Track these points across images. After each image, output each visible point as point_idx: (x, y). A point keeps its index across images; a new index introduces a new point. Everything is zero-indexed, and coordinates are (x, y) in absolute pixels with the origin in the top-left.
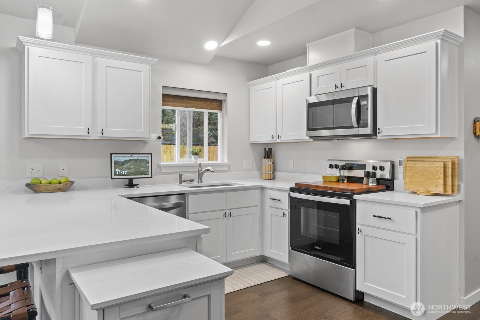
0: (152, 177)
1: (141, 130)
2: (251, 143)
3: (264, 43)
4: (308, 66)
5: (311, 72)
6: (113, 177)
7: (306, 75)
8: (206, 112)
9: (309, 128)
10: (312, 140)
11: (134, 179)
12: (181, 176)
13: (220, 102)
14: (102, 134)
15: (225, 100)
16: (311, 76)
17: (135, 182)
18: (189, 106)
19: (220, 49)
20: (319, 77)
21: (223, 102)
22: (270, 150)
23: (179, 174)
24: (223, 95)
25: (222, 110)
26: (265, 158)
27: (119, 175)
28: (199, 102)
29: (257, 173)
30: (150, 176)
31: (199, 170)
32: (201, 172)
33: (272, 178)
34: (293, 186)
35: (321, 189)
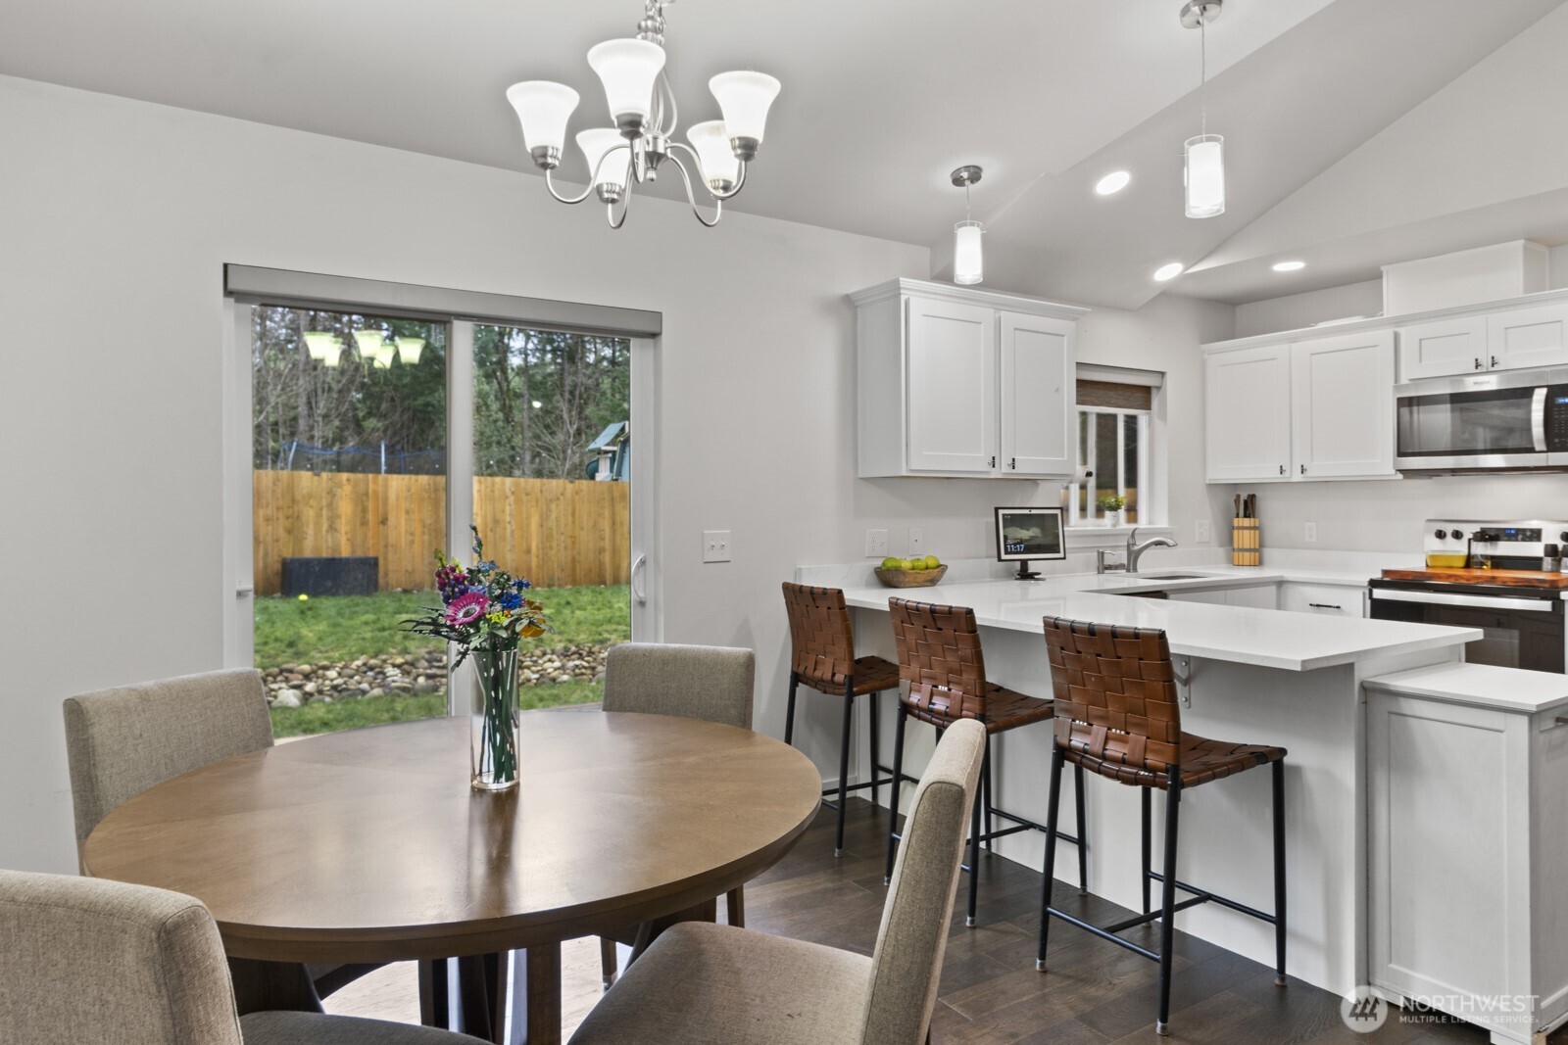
0: (1064, 558)
1: (1063, 457)
2: (1208, 482)
3: (1289, 267)
4: (1385, 316)
5: (1397, 329)
6: (1004, 557)
7: (1387, 334)
8: (1121, 413)
9: (1402, 450)
10: (1400, 476)
11: (1029, 562)
12: (1101, 555)
13: (1147, 390)
14: (1014, 468)
15: (1159, 388)
16: (1396, 336)
17: (1033, 567)
18: (1096, 401)
19: (1184, 278)
20: (1423, 342)
21: (1154, 392)
22: (1252, 499)
23: (1098, 552)
24: (1157, 375)
25: (1150, 409)
26: (1238, 516)
27: (1011, 553)
28: (1112, 393)
29: (1221, 552)
30: (1061, 555)
31: (1128, 545)
32: (1136, 548)
33: (1257, 563)
34: (1378, 576)
35: (1464, 582)
